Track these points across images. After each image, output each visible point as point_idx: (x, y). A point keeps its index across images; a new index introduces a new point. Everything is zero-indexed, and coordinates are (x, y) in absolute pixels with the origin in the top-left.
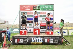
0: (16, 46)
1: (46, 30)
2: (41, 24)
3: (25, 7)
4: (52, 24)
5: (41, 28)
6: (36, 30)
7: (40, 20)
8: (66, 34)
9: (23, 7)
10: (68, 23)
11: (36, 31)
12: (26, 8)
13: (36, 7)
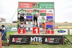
0: (13, 45)
3: (24, 4)
8: (66, 33)
9: (22, 4)
10: (67, 22)
11: (35, 30)
13: (36, 5)
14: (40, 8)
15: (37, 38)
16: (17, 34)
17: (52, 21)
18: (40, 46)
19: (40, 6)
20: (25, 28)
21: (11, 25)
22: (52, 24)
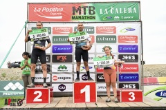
3: (45, 9)
4: (137, 66)
7: (95, 54)
9: (39, 10)
11: (82, 91)
12: (48, 14)
13: (82, 10)
19: (96, 15)
20: (49, 85)
21: (4, 75)
22: (137, 70)
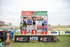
0: (17, 43)
1: (41, 30)
2: (37, 26)
5: (37, 29)
6: (34, 30)
7: (37, 23)
9: (24, 13)
10: (60, 25)
14: (38, 15)
15: (34, 38)
16: (20, 34)
17: (46, 25)
18: (36, 43)
22: (46, 27)
